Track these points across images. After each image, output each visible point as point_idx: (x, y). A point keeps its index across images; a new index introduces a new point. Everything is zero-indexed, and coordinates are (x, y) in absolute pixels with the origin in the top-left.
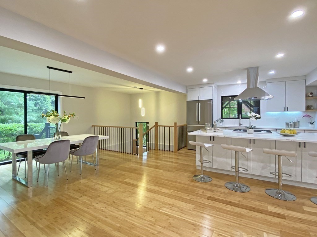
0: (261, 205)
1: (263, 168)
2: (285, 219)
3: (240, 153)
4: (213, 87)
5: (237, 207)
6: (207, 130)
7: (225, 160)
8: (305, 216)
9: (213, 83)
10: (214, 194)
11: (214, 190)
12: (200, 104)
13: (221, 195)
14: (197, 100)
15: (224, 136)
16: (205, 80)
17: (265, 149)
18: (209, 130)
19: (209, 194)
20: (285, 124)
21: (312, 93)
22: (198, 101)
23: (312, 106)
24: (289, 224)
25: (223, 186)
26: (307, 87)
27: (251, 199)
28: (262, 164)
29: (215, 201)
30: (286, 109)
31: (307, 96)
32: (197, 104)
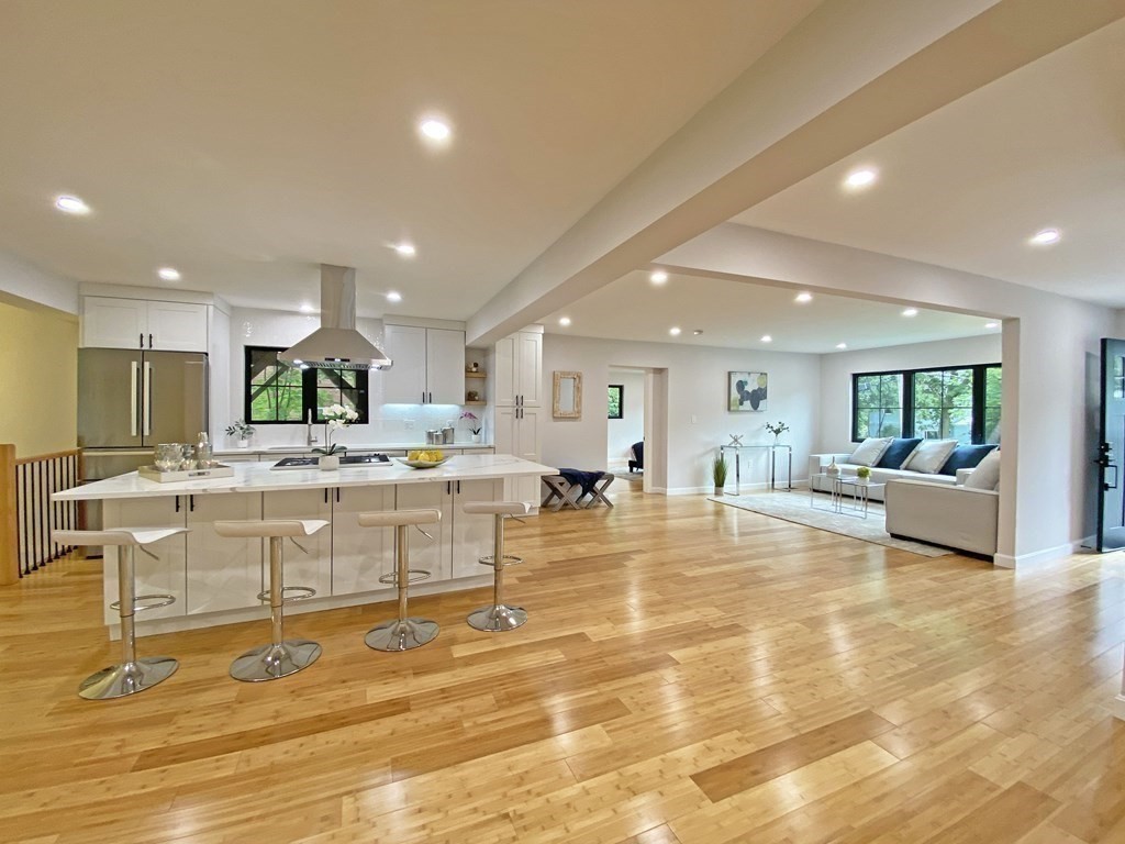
0: (349, 695)
1: (363, 569)
2: (408, 710)
3: (286, 541)
4: (211, 308)
5: (263, 743)
6: (164, 471)
7: (240, 572)
8: (454, 676)
9: (209, 294)
10: (172, 729)
11: (175, 714)
12: (147, 365)
13: (206, 720)
14: (138, 348)
15: (231, 489)
16: (169, 274)
17: (364, 516)
18: (173, 469)
19: (150, 740)
20: (425, 436)
21: (476, 365)
22: (141, 355)
23: (476, 394)
24: (416, 721)
25: (219, 678)
26: (468, 349)
27: (319, 685)
28: (361, 558)
29: (174, 761)
30: (427, 398)
31: (468, 370)
32: (134, 365)
